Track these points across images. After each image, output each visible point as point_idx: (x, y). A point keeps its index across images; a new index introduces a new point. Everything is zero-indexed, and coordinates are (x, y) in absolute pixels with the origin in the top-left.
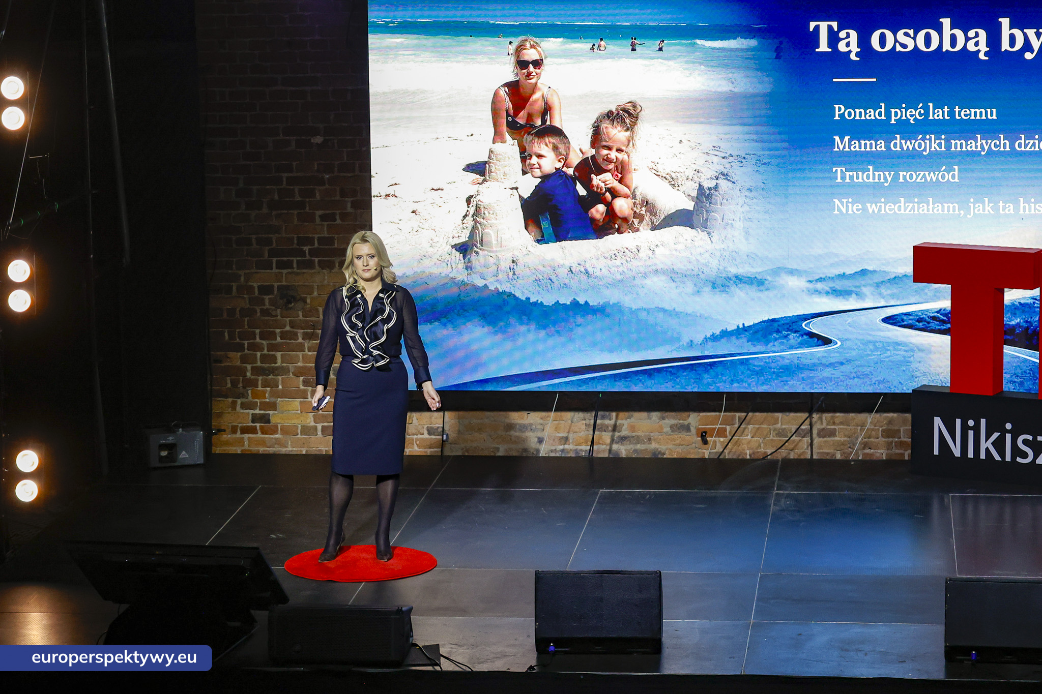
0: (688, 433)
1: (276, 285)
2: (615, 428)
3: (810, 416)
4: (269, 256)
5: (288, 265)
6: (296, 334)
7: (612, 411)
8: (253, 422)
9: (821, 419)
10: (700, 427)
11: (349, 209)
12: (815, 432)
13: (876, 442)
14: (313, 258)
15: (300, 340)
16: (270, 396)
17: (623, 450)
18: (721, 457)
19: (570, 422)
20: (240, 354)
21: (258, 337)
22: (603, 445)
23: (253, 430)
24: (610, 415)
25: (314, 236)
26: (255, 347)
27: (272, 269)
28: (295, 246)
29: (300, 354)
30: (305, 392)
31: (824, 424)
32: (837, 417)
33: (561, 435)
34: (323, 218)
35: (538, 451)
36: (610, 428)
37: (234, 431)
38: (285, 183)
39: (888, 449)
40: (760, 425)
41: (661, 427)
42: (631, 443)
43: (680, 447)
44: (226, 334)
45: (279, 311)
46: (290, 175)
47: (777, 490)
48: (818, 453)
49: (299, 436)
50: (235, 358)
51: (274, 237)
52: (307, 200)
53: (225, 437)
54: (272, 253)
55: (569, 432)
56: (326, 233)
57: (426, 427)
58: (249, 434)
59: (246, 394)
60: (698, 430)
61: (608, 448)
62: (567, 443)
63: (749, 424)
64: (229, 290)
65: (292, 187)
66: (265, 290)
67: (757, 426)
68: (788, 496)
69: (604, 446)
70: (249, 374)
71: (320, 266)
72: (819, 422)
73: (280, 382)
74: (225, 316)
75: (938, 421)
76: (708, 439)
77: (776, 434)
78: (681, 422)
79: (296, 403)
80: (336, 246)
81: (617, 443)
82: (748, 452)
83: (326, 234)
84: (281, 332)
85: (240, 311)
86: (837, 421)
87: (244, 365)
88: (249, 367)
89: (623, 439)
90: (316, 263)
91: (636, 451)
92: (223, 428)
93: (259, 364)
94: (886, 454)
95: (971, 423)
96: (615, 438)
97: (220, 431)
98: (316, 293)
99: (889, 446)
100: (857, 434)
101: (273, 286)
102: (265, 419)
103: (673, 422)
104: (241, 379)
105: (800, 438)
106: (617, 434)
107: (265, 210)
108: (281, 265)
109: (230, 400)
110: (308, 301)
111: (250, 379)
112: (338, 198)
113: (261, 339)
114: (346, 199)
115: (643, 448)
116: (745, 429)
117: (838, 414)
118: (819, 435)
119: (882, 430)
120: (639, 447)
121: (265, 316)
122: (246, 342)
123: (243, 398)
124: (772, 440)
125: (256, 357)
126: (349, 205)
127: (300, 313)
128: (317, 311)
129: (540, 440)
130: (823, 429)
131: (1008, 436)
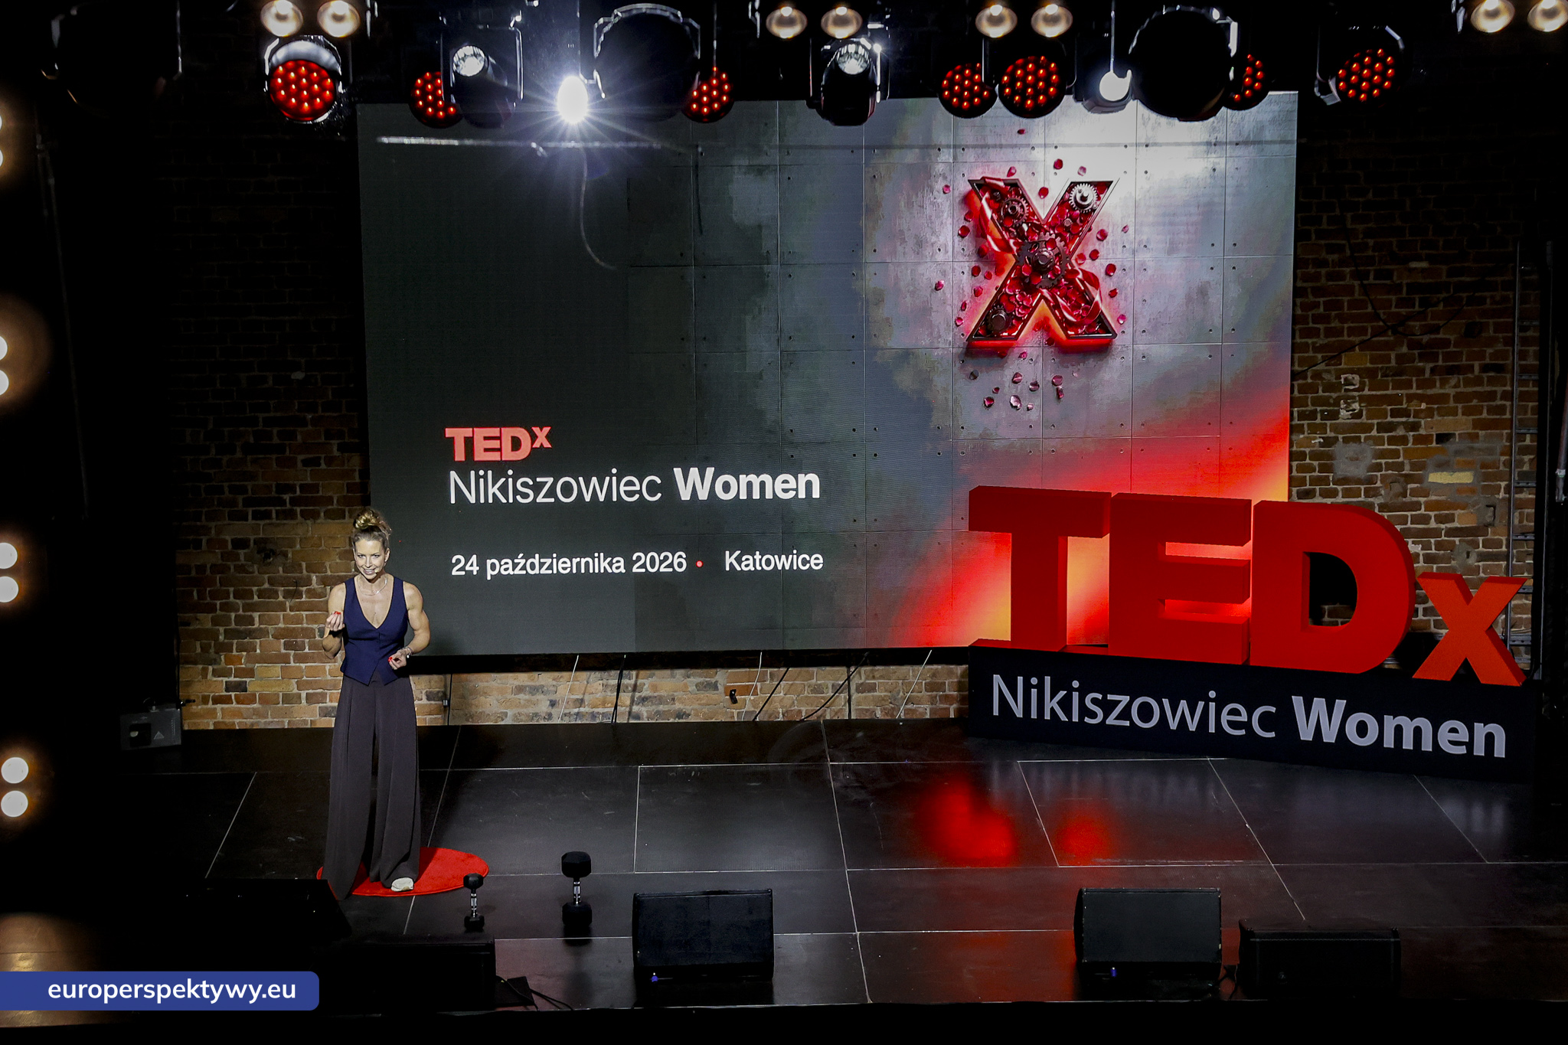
0: (715, 692)
1: (252, 538)
2: (635, 688)
4: (244, 506)
5: (266, 515)
6: (276, 592)
7: (635, 669)
8: (227, 690)
9: (860, 673)
10: (728, 684)
11: (336, 453)
12: (853, 687)
13: (918, 697)
14: (295, 508)
15: (281, 598)
16: (247, 662)
17: (645, 714)
18: (758, 720)
19: (586, 683)
20: (210, 615)
21: (232, 596)
22: (622, 706)
23: (227, 700)
24: (629, 674)
25: (295, 482)
26: (227, 607)
27: (247, 520)
28: (274, 494)
29: (281, 614)
30: (288, 655)
31: (863, 678)
32: (878, 670)
33: (578, 697)
34: (306, 463)
35: (550, 715)
36: (630, 688)
37: (205, 700)
38: (261, 424)
39: (932, 704)
40: (794, 680)
41: (686, 686)
42: (653, 704)
43: (708, 707)
44: (195, 593)
45: (255, 567)
46: (267, 415)
47: (831, 761)
48: (856, 710)
49: (280, 705)
50: (205, 621)
51: (249, 485)
52: (287, 442)
53: (196, 708)
54: (248, 503)
55: (584, 694)
56: (309, 479)
57: (424, 692)
58: (222, 704)
59: (218, 660)
60: (726, 688)
61: (628, 709)
62: (583, 705)
64: (198, 544)
65: (269, 429)
66: (241, 544)
67: (790, 682)
68: (845, 768)
70: (221, 638)
71: (302, 516)
72: (858, 675)
73: (258, 646)
74: (193, 573)
75: (997, 679)
76: (738, 697)
77: (811, 690)
78: (707, 679)
79: (277, 669)
80: (320, 494)
81: (638, 704)
82: (781, 710)
83: (309, 481)
84: (258, 590)
85: (211, 568)
86: (877, 675)
87: (217, 627)
88: (222, 629)
89: (644, 700)
90: (298, 513)
91: (658, 712)
92: (192, 698)
93: (233, 626)
94: (931, 710)
95: (1034, 681)
96: (635, 699)
97: (189, 701)
98: (298, 546)
99: (933, 701)
100: (898, 689)
101: (249, 540)
102: (241, 687)
103: (699, 679)
104: (213, 644)
106: (637, 695)
107: (239, 455)
108: (257, 516)
109: (200, 667)
110: (290, 555)
111: (223, 644)
112: (323, 440)
113: (235, 598)
114: (333, 442)
115: (667, 709)
116: (779, 684)
117: (878, 668)
118: (858, 691)
119: (925, 683)
120: (661, 707)
121: (239, 573)
122: (218, 602)
123: (215, 664)
124: (806, 697)
125: (231, 619)
126: (335, 449)
127: (281, 569)
128: (300, 565)
129: (553, 704)
130: (862, 684)
131: (1076, 695)
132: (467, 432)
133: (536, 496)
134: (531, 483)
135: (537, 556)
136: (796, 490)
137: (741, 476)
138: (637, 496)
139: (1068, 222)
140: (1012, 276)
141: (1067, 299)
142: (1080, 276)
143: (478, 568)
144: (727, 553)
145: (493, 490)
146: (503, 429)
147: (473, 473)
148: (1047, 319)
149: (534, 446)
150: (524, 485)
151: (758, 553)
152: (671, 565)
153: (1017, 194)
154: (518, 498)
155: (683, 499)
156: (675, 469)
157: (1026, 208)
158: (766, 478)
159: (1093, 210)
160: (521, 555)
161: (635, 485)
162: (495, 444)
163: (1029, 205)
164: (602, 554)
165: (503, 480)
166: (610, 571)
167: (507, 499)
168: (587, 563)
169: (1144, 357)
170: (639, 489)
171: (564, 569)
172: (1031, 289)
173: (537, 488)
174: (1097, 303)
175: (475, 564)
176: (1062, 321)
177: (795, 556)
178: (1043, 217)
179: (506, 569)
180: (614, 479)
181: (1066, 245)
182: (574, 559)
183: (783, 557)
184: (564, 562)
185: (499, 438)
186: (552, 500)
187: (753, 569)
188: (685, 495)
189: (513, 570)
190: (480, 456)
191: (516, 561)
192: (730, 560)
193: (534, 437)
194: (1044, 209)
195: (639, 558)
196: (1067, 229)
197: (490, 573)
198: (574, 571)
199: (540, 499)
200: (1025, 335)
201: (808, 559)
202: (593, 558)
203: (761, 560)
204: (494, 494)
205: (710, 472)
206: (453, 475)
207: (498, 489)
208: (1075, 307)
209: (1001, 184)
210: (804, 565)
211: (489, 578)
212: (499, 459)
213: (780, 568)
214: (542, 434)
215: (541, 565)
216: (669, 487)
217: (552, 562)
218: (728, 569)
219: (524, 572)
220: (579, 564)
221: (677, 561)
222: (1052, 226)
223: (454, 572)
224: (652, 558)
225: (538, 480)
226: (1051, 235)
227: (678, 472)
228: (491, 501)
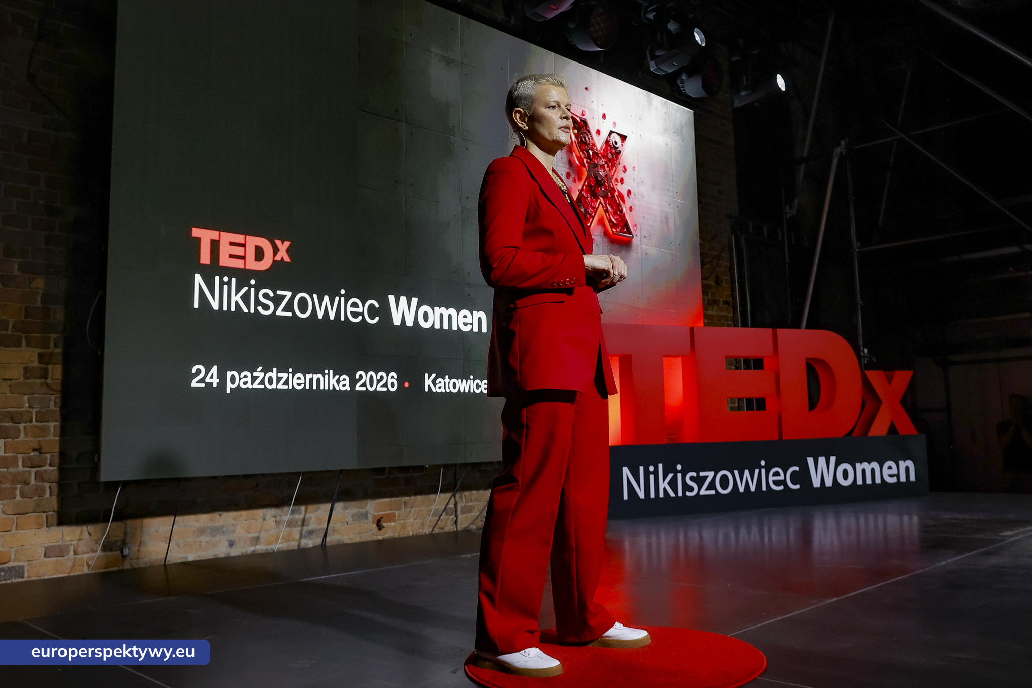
0: (367, 521)
2: (304, 523)
3: (454, 496)
7: (304, 504)
9: (461, 497)
10: (375, 514)
12: (459, 509)
17: (311, 544)
19: (261, 520)
24: (300, 508)
31: (464, 501)
33: (255, 535)
36: (300, 523)
40: (421, 506)
41: (343, 517)
42: (317, 537)
43: (360, 535)
55: (260, 532)
60: (374, 516)
62: (259, 543)
63: (412, 507)
67: (418, 509)
69: (294, 543)
72: (461, 500)
75: (626, 471)
76: (384, 524)
78: (361, 510)
81: (304, 537)
86: (473, 498)
89: (311, 533)
96: (304, 533)
103: (354, 510)
105: (448, 516)
106: (305, 528)
115: (329, 540)
116: (410, 511)
117: (473, 492)
118: (462, 512)
129: (231, 544)
130: (465, 505)
131: (679, 476)
132: (214, 235)
133: (275, 310)
134: (271, 295)
135: (275, 370)
136: (472, 324)
137: (435, 308)
138: (360, 318)
139: (610, 156)
140: (586, 184)
141: (612, 208)
142: (617, 193)
143: (218, 380)
144: (426, 375)
145: (236, 298)
146: (248, 237)
147: (217, 278)
148: (602, 218)
149: (275, 258)
150: (266, 296)
151: (447, 376)
152: (385, 385)
153: (586, 129)
154: (260, 308)
155: (395, 324)
156: (389, 296)
157: (591, 140)
158: (452, 311)
159: (620, 152)
160: (260, 368)
161: (359, 307)
162: (239, 251)
163: (592, 139)
164: (331, 372)
165: (246, 289)
166: (337, 388)
167: (249, 308)
168: (318, 380)
169: (646, 254)
170: (362, 311)
171: (299, 384)
172: (595, 196)
173: (277, 300)
174: (624, 214)
175: (215, 375)
176: (610, 221)
177: (472, 380)
178: (599, 148)
179: (245, 383)
180: (343, 299)
181: (610, 171)
182: (307, 375)
183: (464, 381)
184: (299, 378)
185: (244, 246)
186: (290, 314)
187: (444, 391)
188: (397, 321)
189: (252, 384)
190: (225, 261)
191: (255, 374)
192: (428, 382)
193: (276, 250)
194: (599, 142)
195: (361, 377)
196: (610, 160)
197: (229, 386)
198: (307, 387)
199: (279, 312)
200: (594, 227)
201: (480, 384)
202: (324, 375)
203: (449, 383)
204: (237, 302)
205: (415, 301)
206: (198, 278)
207: (241, 297)
208: (615, 214)
209: (578, 120)
210: (477, 389)
211: (228, 391)
212: (242, 266)
213: (462, 391)
214: (283, 247)
215: (279, 379)
216: (384, 312)
217: (288, 377)
218: (427, 390)
219: (262, 386)
220: (311, 380)
221: (388, 382)
222: (604, 157)
223: (194, 384)
224: (371, 377)
225: (279, 292)
226: (602, 162)
227: (391, 298)
228: (233, 309)
